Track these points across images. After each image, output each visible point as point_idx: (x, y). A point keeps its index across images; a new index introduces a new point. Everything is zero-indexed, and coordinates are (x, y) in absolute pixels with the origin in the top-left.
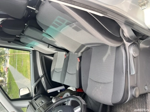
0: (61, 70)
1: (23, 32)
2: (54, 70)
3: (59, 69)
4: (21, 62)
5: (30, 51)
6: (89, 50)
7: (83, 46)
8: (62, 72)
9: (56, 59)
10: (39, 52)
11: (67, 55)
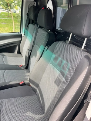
0: (5, 64)
1: (41, 27)
2: (4, 56)
3: (6, 61)
4: (5, 23)
5: (20, 32)
6: (33, 92)
7: (38, 86)
8: (4, 65)
9: (16, 57)
10: (21, 41)
11: (22, 68)
